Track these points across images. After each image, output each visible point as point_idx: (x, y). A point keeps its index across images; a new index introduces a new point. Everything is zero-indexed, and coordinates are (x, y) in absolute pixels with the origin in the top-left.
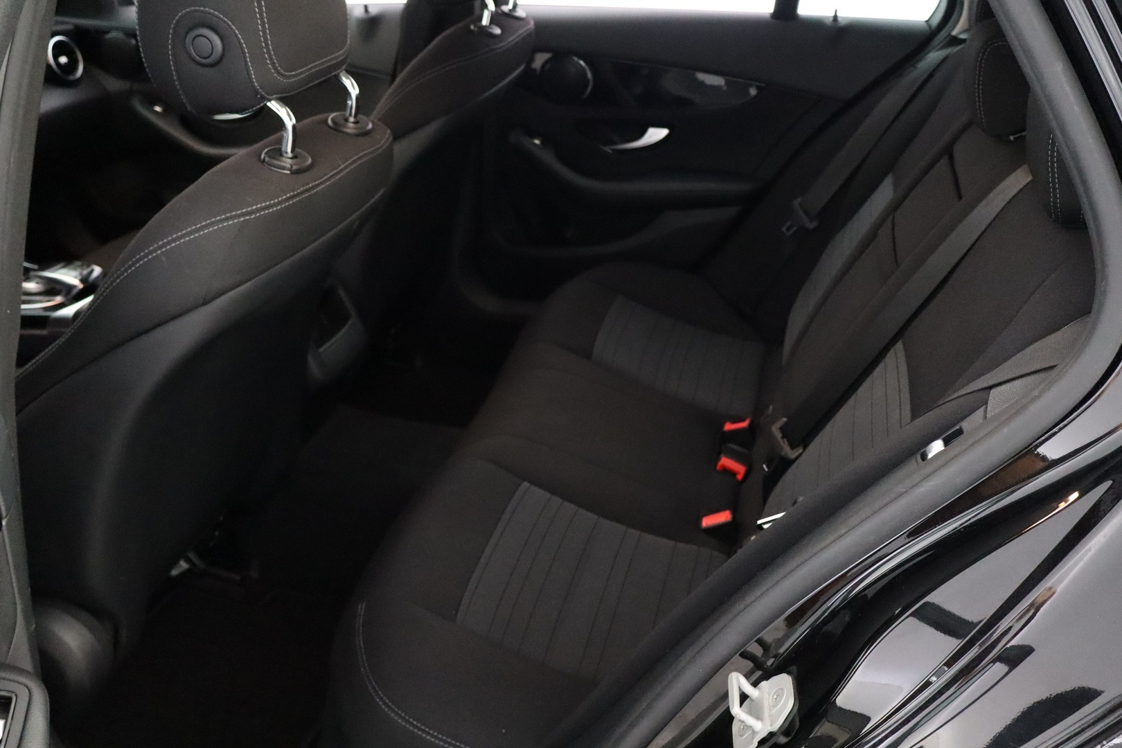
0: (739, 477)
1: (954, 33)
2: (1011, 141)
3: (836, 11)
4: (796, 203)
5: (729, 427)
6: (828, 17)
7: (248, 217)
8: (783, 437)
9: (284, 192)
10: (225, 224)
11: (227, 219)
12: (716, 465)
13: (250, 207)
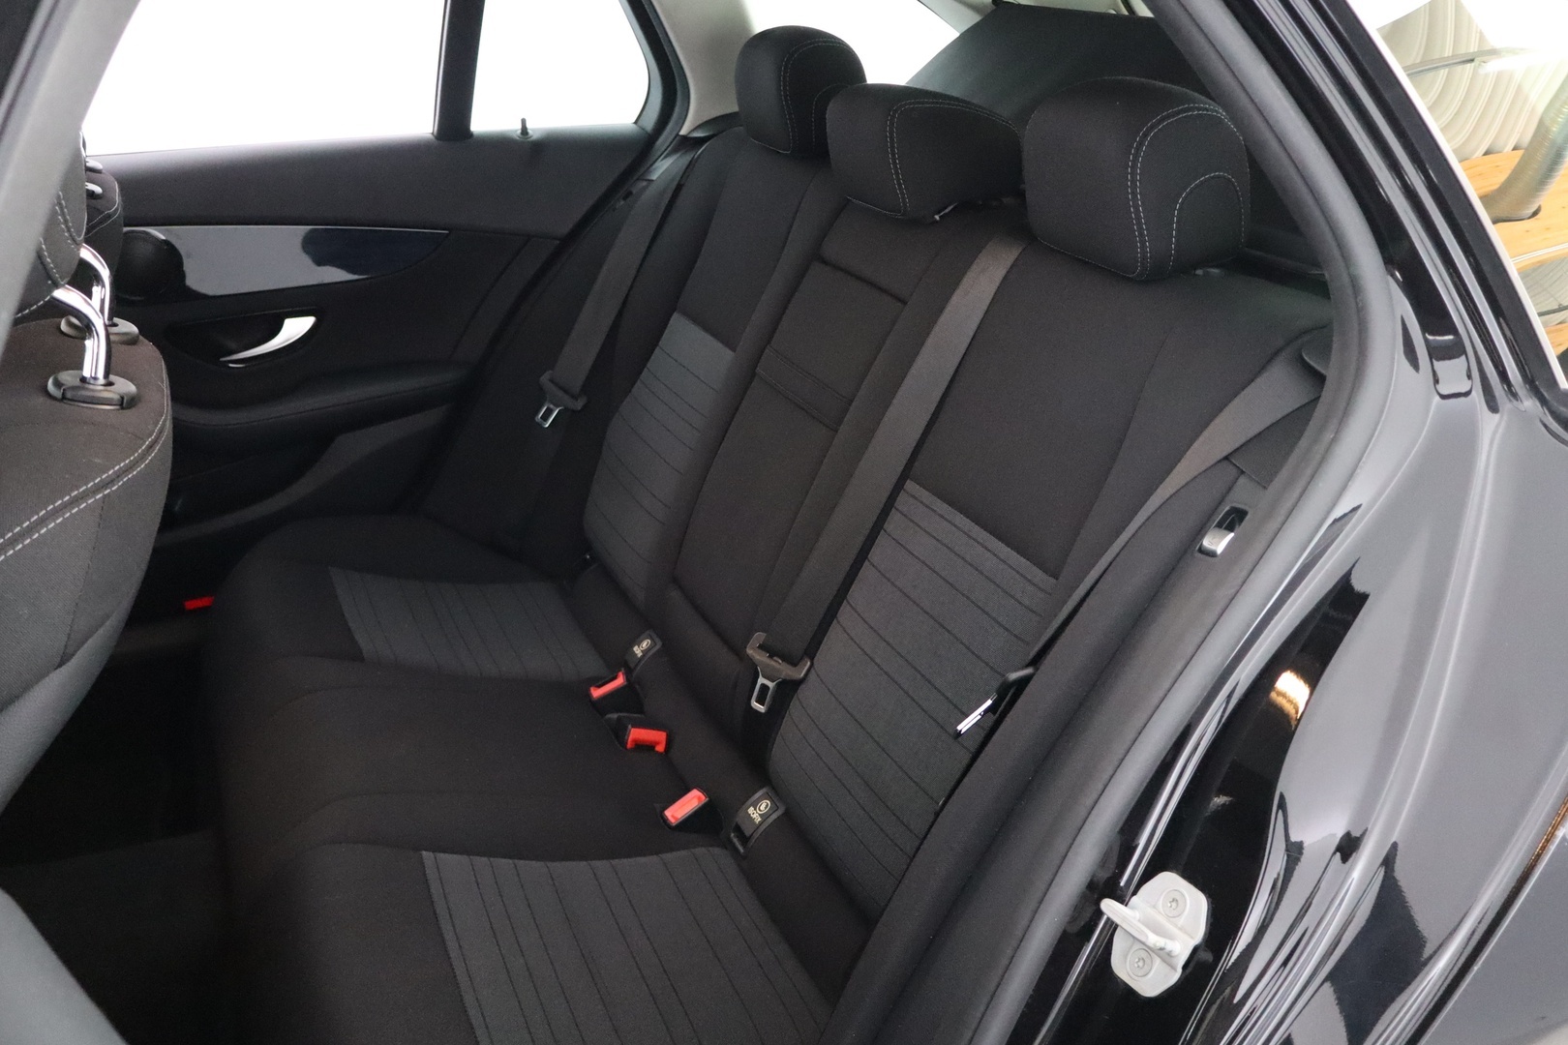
0: (660, 748)
1: (683, 132)
2: (937, 222)
3: (524, 122)
4: (545, 379)
5: (597, 693)
6: (516, 131)
7: (108, 491)
8: (771, 657)
9: (142, 439)
10: (74, 511)
11: (75, 501)
12: (623, 744)
13: (105, 473)
